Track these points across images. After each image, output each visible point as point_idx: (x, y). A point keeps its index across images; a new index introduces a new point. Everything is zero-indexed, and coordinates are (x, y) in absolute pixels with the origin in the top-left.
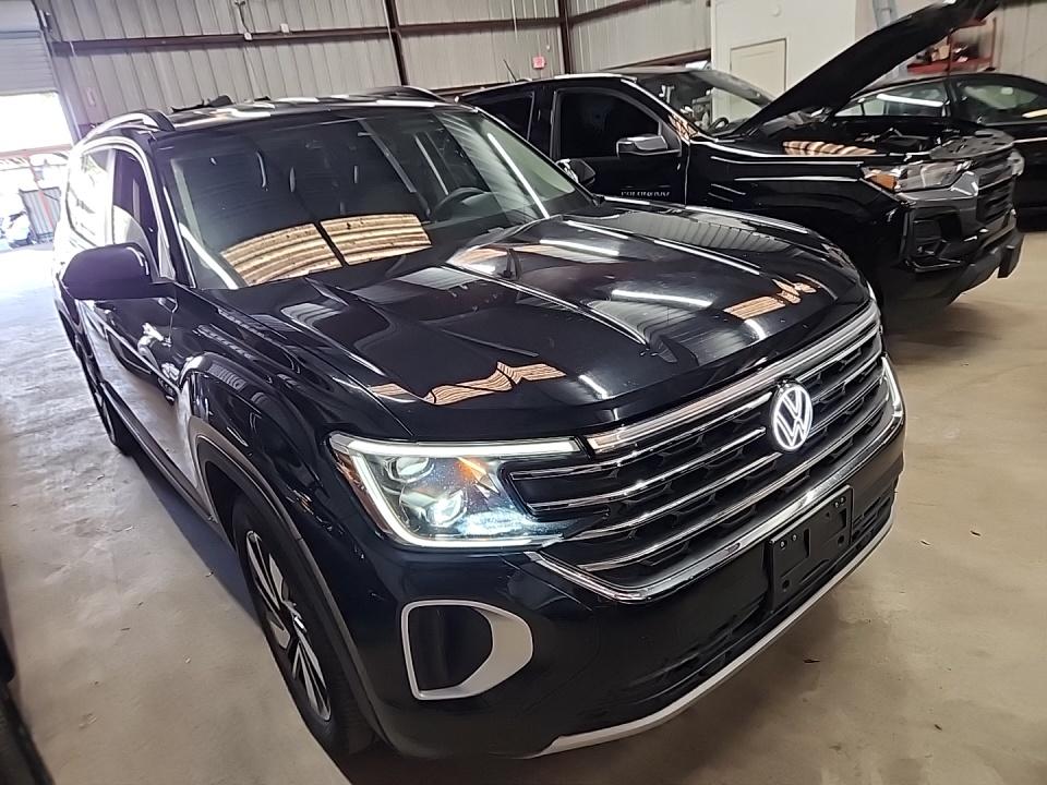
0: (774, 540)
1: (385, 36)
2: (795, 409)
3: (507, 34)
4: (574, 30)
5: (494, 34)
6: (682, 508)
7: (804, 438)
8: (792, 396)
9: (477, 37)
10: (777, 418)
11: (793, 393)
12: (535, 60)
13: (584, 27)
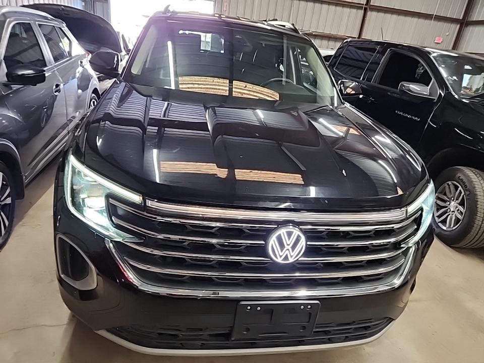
0: (243, 303)
1: (361, 8)
2: (288, 242)
3: (427, 22)
4: (468, 28)
5: (420, 20)
6: (192, 259)
7: (291, 260)
8: (289, 234)
9: (409, 19)
10: (273, 241)
11: (292, 232)
12: (437, 38)
13: (474, 28)
